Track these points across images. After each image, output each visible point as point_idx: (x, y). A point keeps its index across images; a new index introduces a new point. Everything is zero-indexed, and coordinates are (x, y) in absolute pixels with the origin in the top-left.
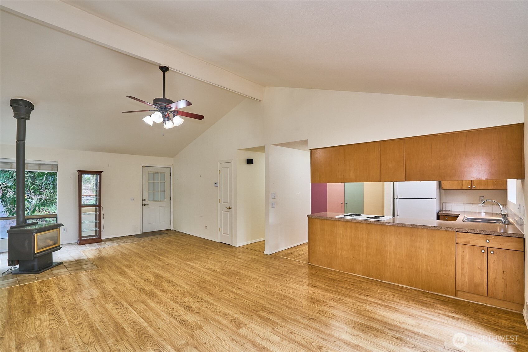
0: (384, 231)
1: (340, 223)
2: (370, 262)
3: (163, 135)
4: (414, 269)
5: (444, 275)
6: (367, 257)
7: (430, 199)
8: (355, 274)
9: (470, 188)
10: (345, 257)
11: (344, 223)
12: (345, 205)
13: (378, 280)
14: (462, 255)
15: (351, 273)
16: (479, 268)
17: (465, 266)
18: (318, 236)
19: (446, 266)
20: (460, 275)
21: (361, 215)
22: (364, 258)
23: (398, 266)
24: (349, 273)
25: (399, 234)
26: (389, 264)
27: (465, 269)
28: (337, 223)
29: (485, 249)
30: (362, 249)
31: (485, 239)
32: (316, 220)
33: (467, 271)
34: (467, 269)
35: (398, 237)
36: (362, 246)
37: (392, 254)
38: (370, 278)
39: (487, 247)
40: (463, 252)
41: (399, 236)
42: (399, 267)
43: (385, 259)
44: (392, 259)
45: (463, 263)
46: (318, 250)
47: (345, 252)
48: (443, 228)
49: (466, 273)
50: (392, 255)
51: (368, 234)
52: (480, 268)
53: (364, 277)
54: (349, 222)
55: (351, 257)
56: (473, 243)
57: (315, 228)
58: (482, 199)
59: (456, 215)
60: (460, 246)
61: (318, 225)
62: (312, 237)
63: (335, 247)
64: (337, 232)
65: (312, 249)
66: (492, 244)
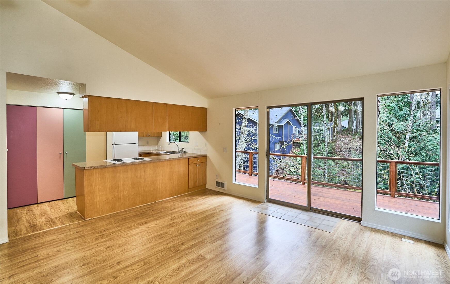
1: (121, 168)
2: (146, 192)
6: (145, 189)
7: (135, 144)
8: (136, 207)
10: (127, 196)
12: (65, 155)
13: (153, 202)
14: (190, 170)
15: (133, 207)
20: (190, 180)
22: (143, 191)
23: (163, 188)
24: (131, 208)
26: (159, 188)
29: (197, 164)
30: (141, 184)
31: (197, 160)
34: (192, 176)
36: (141, 182)
37: (160, 180)
38: (148, 204)
40: (191, 168)
43: (156, 186)
44: (160, 184)
47: (126, 192)
51: (145, 171)
52: (196, 174)
53: (144, 205)
55: (132, 194)
56: (194, 163)
57: (94, 179)
58: (148, 143)
59: (147, 153)
60: (190, 165)
61: (97, 175)
62: (90, 189)
63: (117, 191)
64: (119, 176)
65: (90, 203)
66: (199, 161)
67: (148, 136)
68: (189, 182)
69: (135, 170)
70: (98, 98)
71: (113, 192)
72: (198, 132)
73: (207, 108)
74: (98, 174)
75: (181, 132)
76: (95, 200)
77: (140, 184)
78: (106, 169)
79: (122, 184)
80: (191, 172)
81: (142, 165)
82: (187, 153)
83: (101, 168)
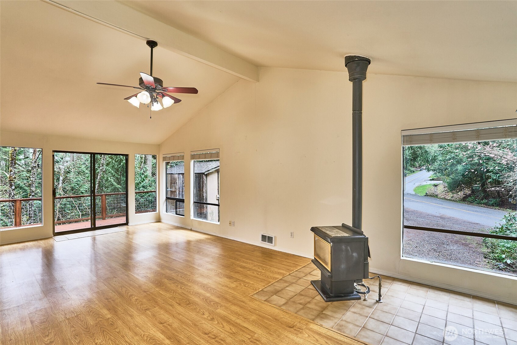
3: (151, 118)
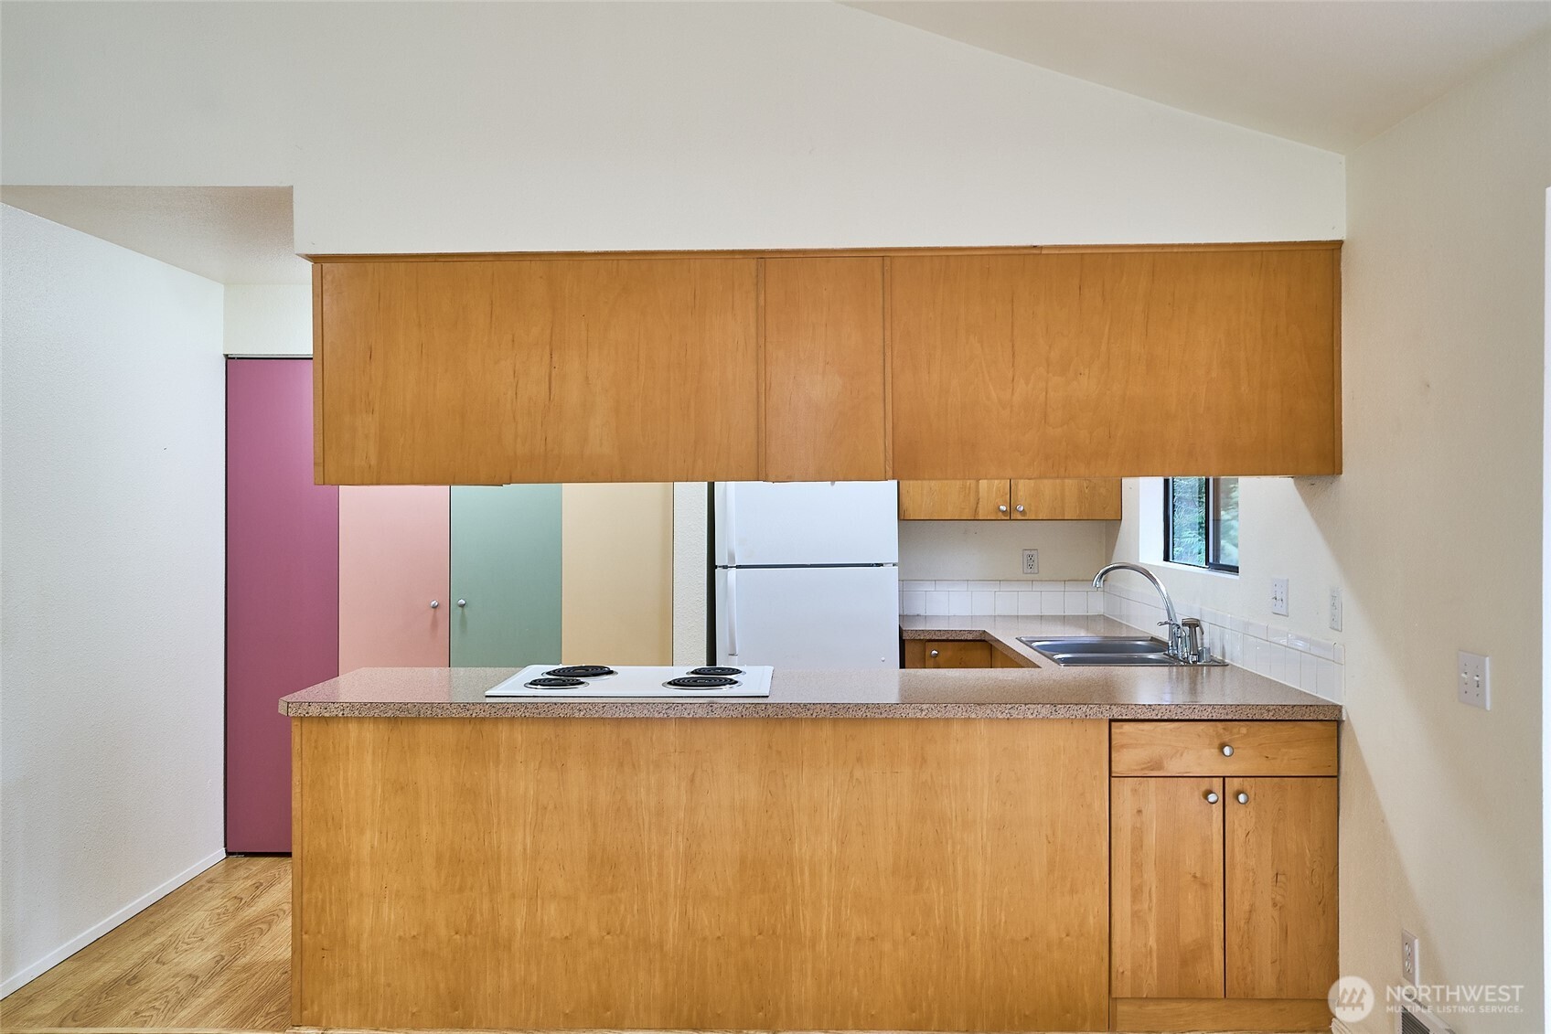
0: (779, 753)
1: (520, 734)
2: (705, 939)
4: (932, 934)
5: (1064, 935)
6: (690, 912)
7: (872, 565)
9: (1003, 512)
10: (553, 939)
11: (548, 732)
12: (457, 612)
14: (1134, 828)
16: (1195, 877)
17: (1145, 876)
18: (368, 835)
19: (1073, 891)
20: (1129, 925)
21: (610, 672)
22: (673, 925)
23: (853, 936)
25: (859, 760)
26: (808, 934)
27: (1146, 890)
28: (503, 731)
29: (1217, 783)
30: (660, 875)
31: (1217, 743)
32: (353, 727)
33: (1154, 896)
34: (1154, 889)
35: (851, 776)
36: (661, 857)
37: (825, 871)
39: (1224, 777)
40: (1140, 812)
41: (858, 773)
42: (858, 939)
43: (788, 908)
44: (825, 902)
45: (1137, 867)
46: (368, 922)
48: (1063, 711)
49: (1150, 909)
50: (825, 879)
51: (692, 781)
52: (1198, 875)
54: (583, 719)
55: (594, 930)
56: (1174, 767)
57: (346, 785)
58: (1030, 560)
59: (970, 637)
60: (1124, 789)
61: (369, 758)
62: (324, 846)
63: (485, 889)
64: (503, 791)
65: (319, 932)
66: (1241, 760)
67: (1009, 515)
68: (1116, 938)
69: (621, 764)
70: (370, 266)
71: (461, 890)
72: (1291, 481)
73: (1340, 243)
74: (374, 753)
75: (1216, 482)
76: (353, 921)
77: (655, 872)
78: (423, 730)
79: (520, 847)
80: (1137, 847)
81: (671, 735)
82: (1216, 671)
83: (394, 721)
